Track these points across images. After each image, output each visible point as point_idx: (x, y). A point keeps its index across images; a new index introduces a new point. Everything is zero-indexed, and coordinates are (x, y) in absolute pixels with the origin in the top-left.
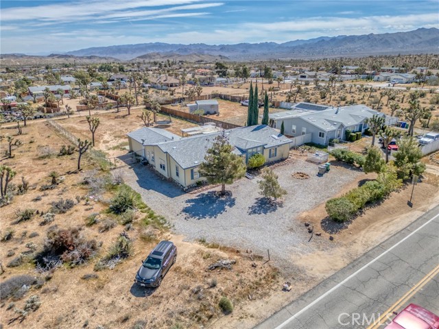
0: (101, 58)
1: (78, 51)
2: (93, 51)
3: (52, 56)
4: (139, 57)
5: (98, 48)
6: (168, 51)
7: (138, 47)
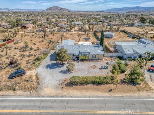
0: (113, 12)
1: (106, 10)
2: (111, 10)
3: (98, 11)
4: (127, 12)
5: (113, 9)
6: (141, 10)
7: (129, 8)
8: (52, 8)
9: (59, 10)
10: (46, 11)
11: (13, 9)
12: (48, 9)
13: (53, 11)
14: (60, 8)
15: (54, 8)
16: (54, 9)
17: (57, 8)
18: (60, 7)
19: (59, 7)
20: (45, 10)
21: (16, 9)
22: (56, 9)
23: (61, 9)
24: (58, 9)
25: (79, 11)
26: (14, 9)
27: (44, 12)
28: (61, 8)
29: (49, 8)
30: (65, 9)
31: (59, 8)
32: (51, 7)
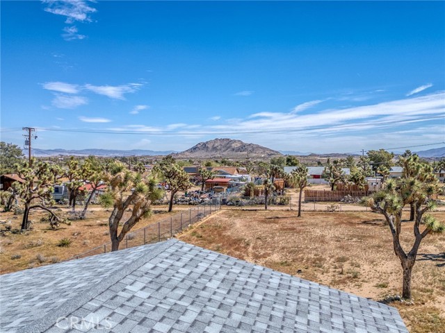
8: (210, 146)
9: (233, 150)
10: (187, 153)
12: (194, 149)
13: (213, 153)
14: (239, 145)
15: (216, 145)
16: (215, 149)
17: (227, 143)
18: (239, 141)
19: (235, 141)
20: (182, 153)
22: (223, 149)
23: (243, 147)
24: (230, 147)
25: (312, 155)
28: (242, 143)
29: (199, 146)
30: (258, 147)
31: (234, 145)
32: (207, 142)
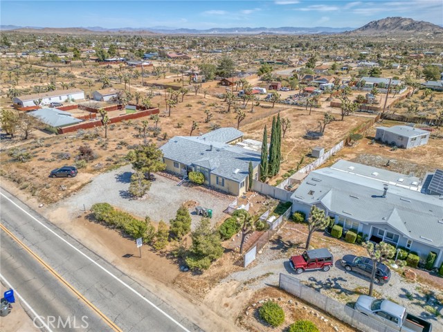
8: (380, 24)
9: (402, 28)
10: (359, 31)
11: (274, 29)
12: (366, 27)
13: (383, 31)
14: (409, 23)
15: (387, 23)
16: (384, 27)
17: (397, 22)
18: (410, 19)
19: (405, 19)
20: (355, 31)
21: (282, 28)
22: (392, 27)
24: (400, 25)
26: (278, 29)
27: (352, 34)
28: (412, 21)
29: (371, 24)
30: (428, 25)
31: (404, 24)
32: (378, 21)
